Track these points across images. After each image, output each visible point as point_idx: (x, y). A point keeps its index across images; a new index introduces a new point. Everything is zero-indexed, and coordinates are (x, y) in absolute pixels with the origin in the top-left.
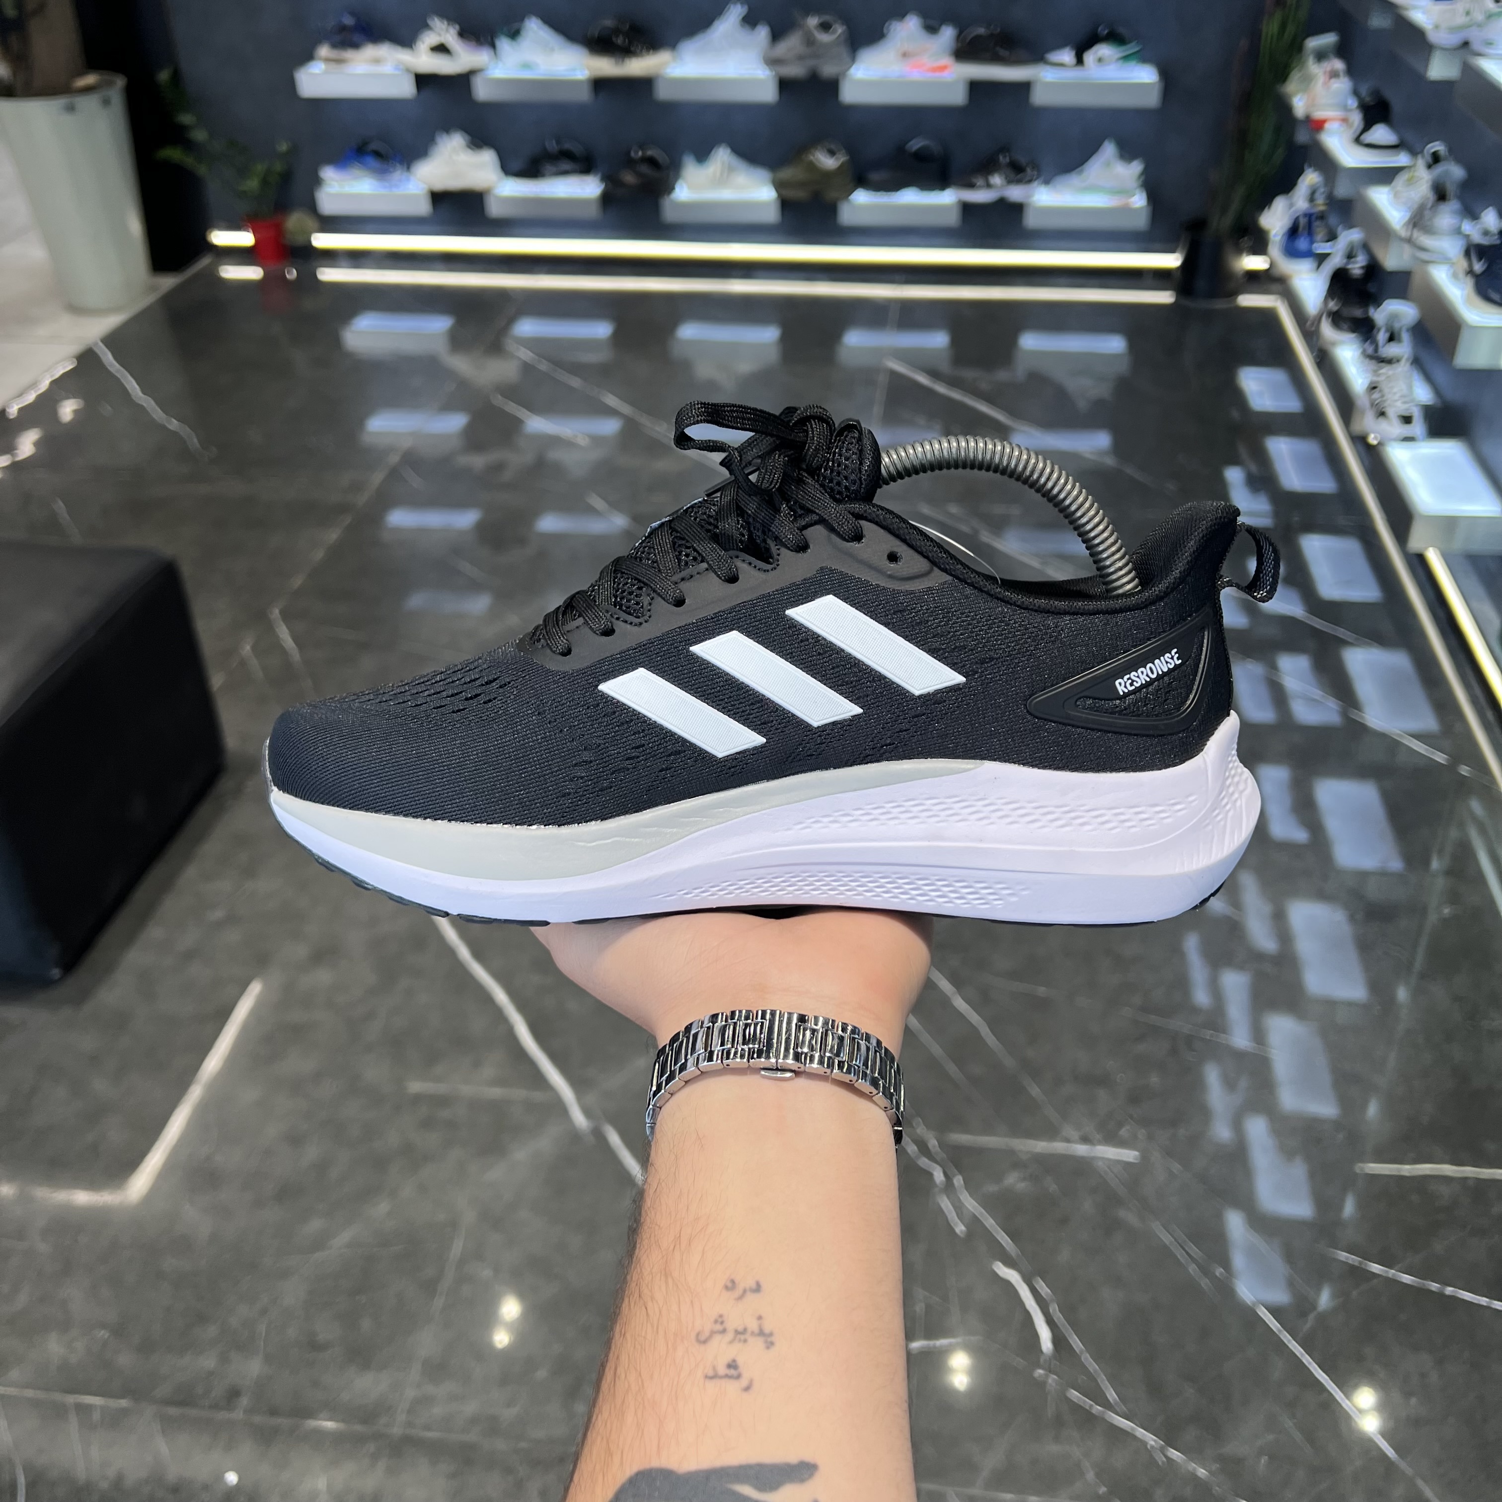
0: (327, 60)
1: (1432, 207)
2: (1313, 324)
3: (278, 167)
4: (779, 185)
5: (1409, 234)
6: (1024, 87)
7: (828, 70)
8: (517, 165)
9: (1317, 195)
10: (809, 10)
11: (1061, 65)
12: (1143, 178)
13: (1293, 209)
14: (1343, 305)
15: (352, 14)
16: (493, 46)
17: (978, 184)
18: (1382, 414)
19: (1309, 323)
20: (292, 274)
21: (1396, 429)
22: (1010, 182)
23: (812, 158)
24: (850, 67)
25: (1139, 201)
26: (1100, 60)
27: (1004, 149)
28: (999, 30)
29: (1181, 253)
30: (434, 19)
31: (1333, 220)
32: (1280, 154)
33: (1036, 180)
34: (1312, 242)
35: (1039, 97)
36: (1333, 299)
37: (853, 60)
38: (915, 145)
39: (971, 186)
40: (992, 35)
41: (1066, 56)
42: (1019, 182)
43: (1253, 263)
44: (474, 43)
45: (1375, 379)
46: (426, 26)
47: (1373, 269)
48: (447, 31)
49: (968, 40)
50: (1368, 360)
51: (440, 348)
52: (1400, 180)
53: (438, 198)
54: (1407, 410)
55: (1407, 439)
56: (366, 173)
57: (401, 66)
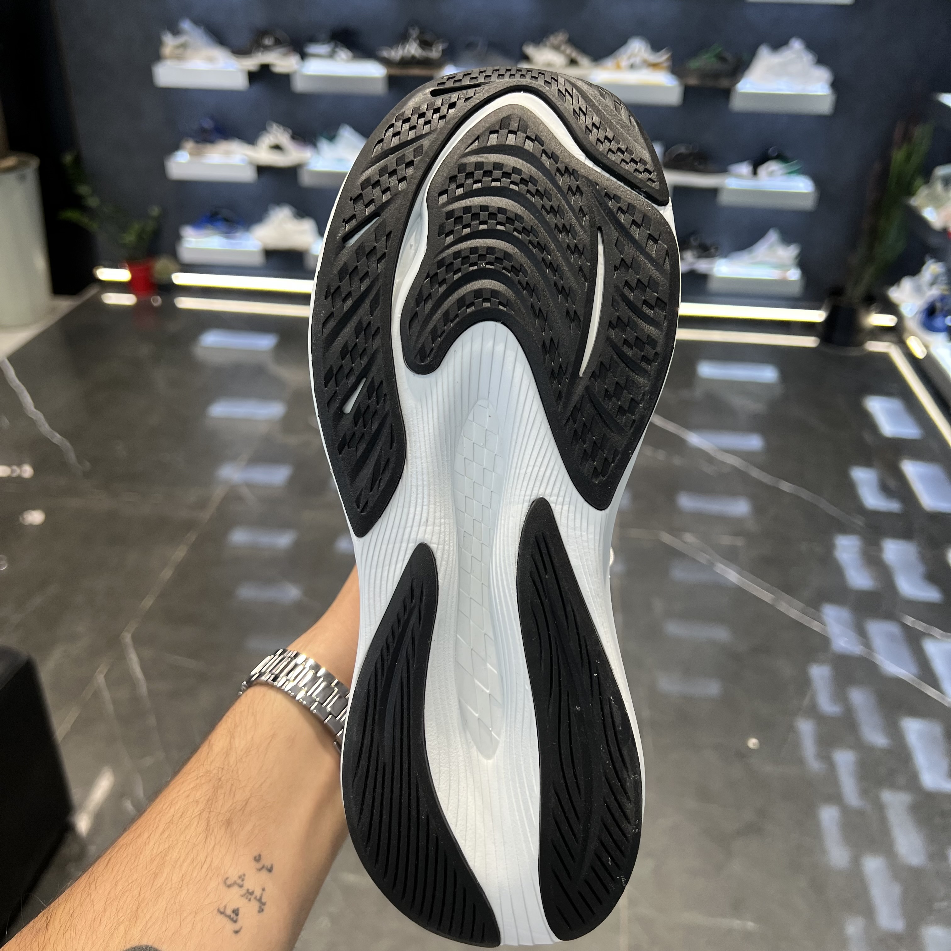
0: (190, 151)
3: (151, 226)
9: (939, 281)
11: (740, 175)
12: (798, 259)
13: (924, 292)
16: (315, 145)
20: (157, 301)
22: (698, 258)
25: (795, 274)
26: (770, 173)
27: (694, 234)
28: (697, 150)
29: (825, 311)
30: (272, 126)
33: (716, 256)
34: (945, 320)
35: (724, 199)
40: (691, 154)
41: (745, 169)
42: (705, 257)
44: (302, 143)
46: (266, 130)
48: (282, 135)
49: (674, 156)
53: (270, 254)
56: (215, 232)
57: (246, 159)
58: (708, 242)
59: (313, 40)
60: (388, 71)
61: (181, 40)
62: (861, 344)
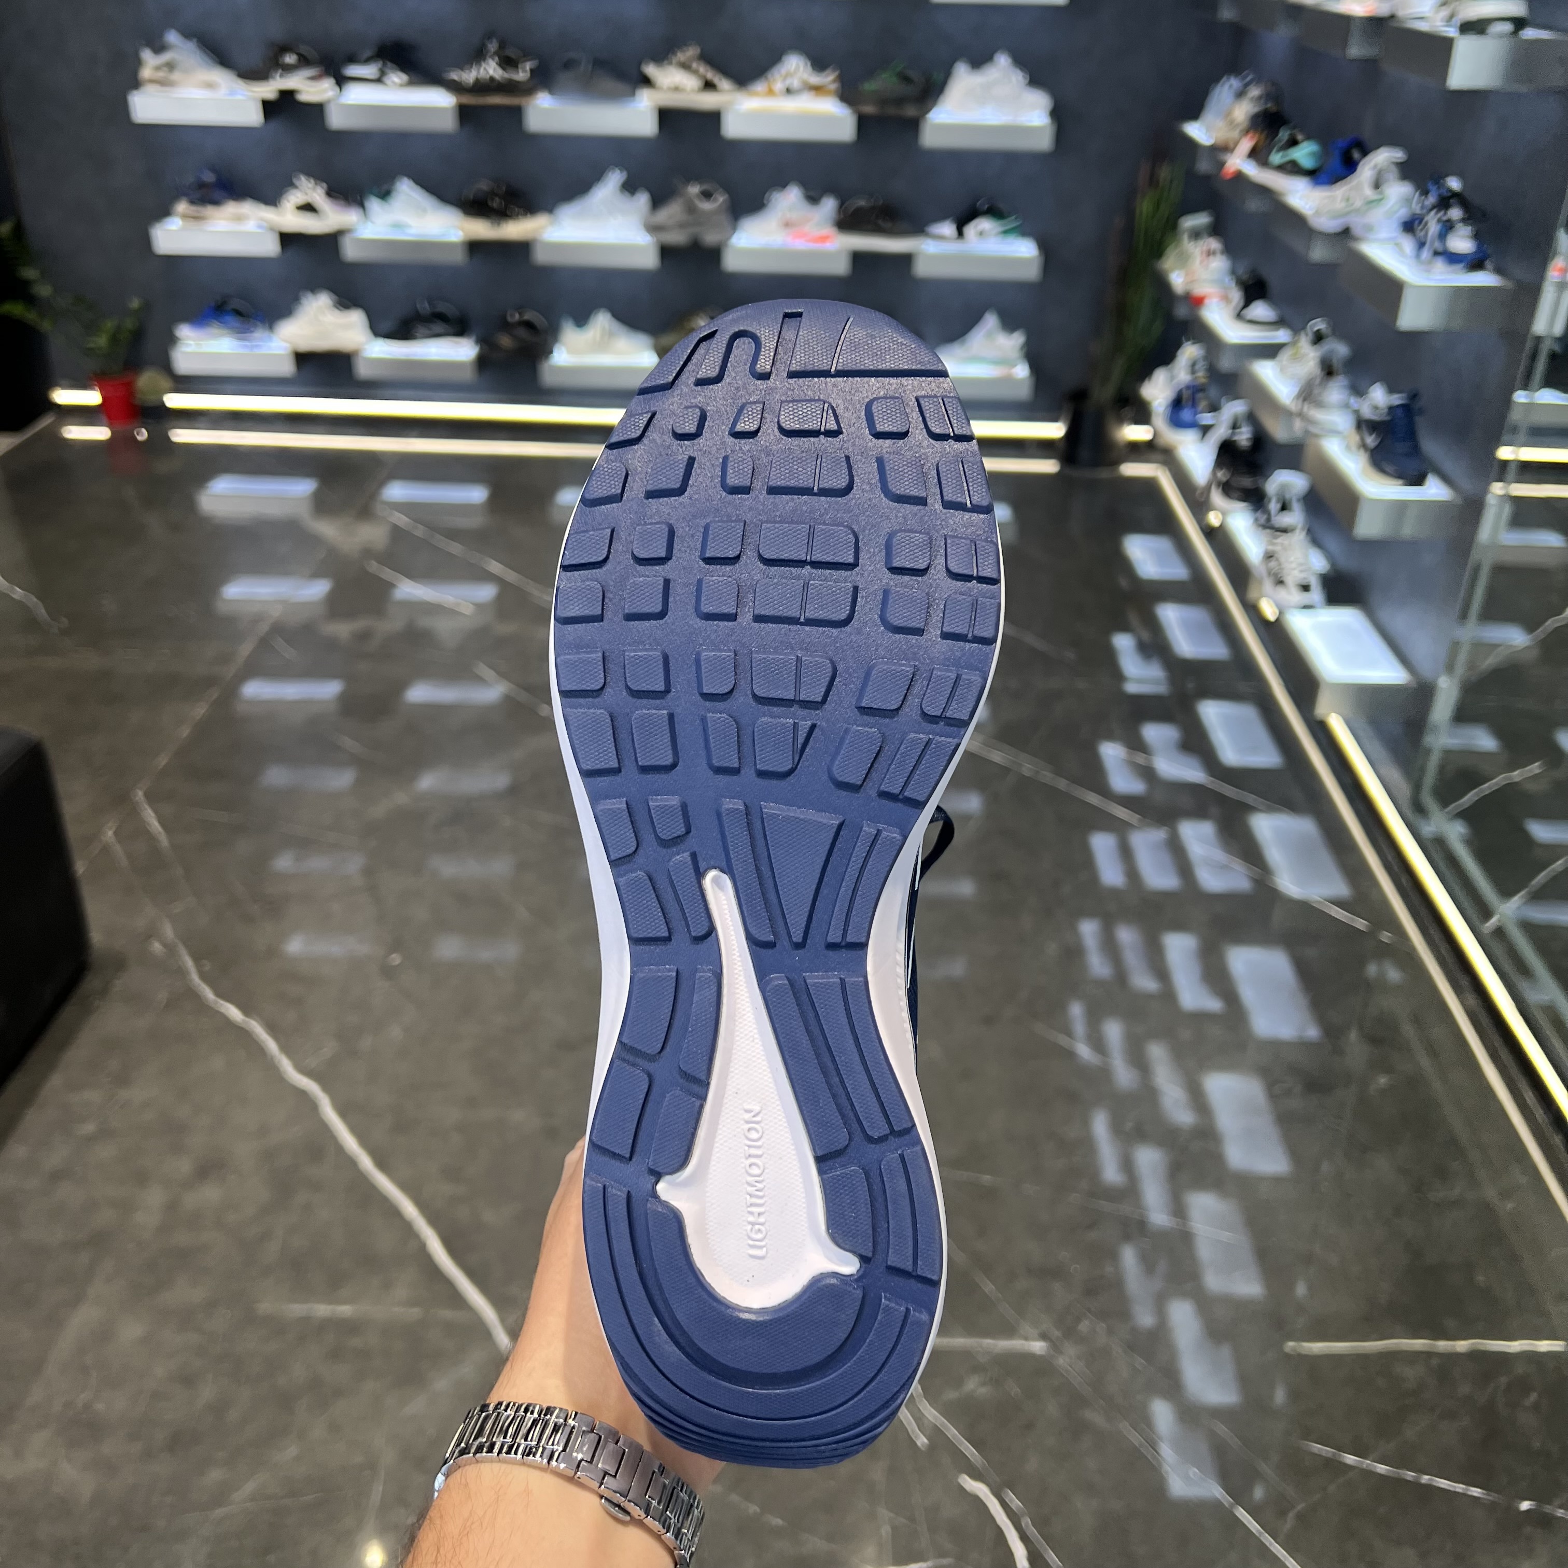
0: (185, 217)
1: (1320, 384)
2: (1202, 493)
3: (129, 324)
4: (660, 351)
5: (1299, 407)
6: (906, 260)
7: (710, 238)
8: (387, 326)
9: (1197, 367)
10: (690, 178)
11: (941, 238)
12: (1024, 350)
13: (1175, 381)
14: (1233, 475)
15: (213, 169)
16: (361, 205)
18: (1280, 582)
19: (1198, 492)
20: (143, 435)
21: (1295, 597)
23: (692, 326)
24: (732, 235)
25: (1022, 371)
26: (981, 234)
28: (881, 203)
29: (1065, 422)
30: (299, 179)
31: (1213, 392)
32: (1158, 328)
34: (1196, 414)
35: (922, 269)
36: (1222, 469)
37: (734, 229)
40: (873, 207)
41: (947, 229)
43: (1135, 433)
44: (342, 202)
45: (1270, 548)
46: (292, 185)
47: (1260, 440)
48: (314, 189)
49: (850, 213)
50: (1260, 528)
51: (303, 512)
52: (1284, 356)
53: (303, 359)
54: (1305, 578)
55: (1306, 607)
56: (225, 331)
57: (265, 224)
59: (352, 59)
60: (458, 100)
61: (166, 57)
62: (1115, 466)
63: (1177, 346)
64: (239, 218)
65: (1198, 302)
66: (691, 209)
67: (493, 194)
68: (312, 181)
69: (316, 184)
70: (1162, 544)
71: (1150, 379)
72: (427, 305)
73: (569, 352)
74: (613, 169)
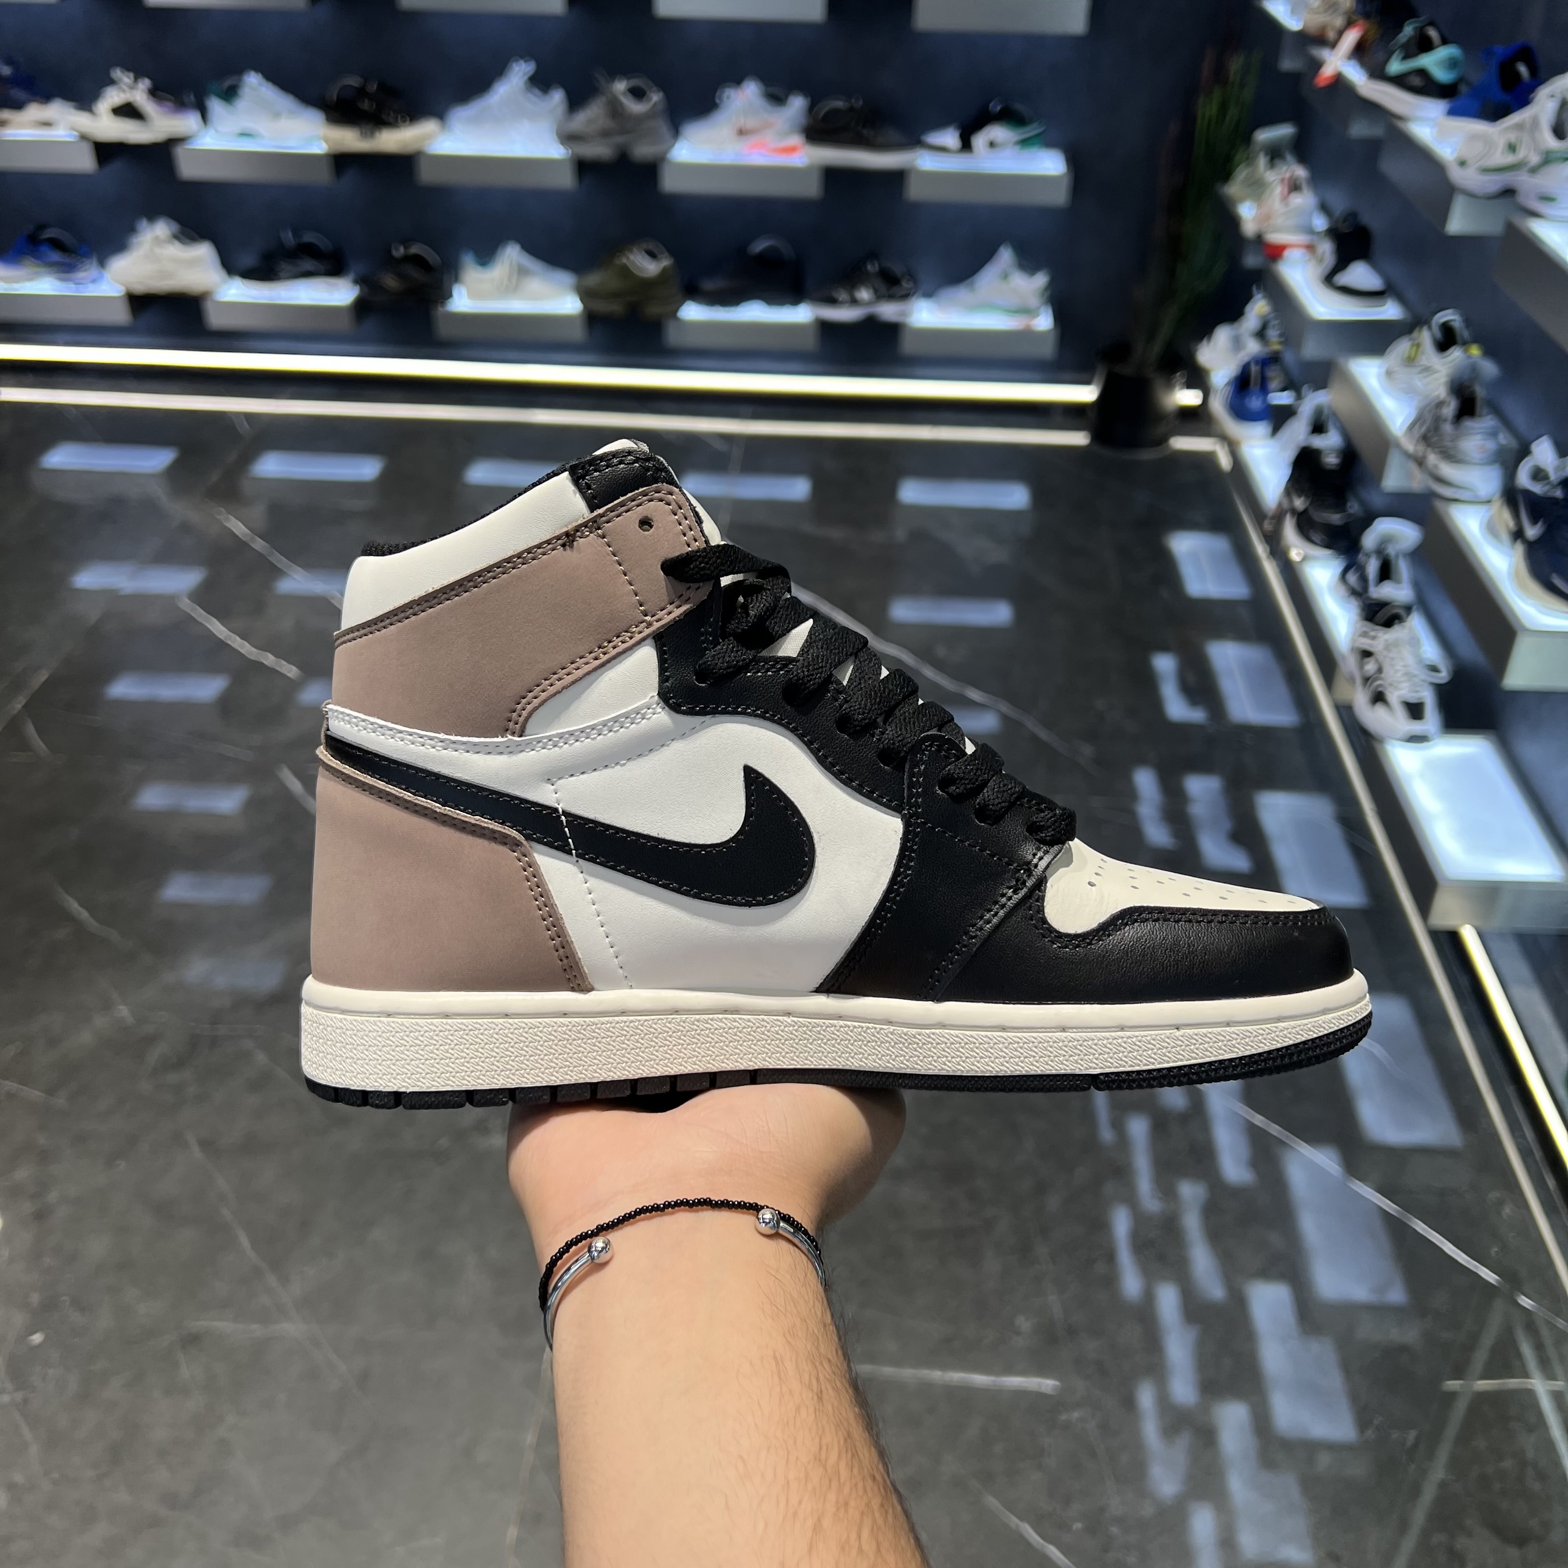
1: (1454, 419)
4: (585, 294)
5: (1416, 448)
6: (897, 178)
7: (643, 151)
8: (249, 260)
9: (1269, 331)
10: (615, 72)
11: (942, 149)
12: (1048, 293)
13: (1241, 349)
14: (1312, 503)
16: (202, 110)
17: (840, 299)
21: (1401, 722)
22: (880, 297)
23: (624, 260)
24: (673, 145)
25: (1044, 322)
26: (992, 144)
27: (872, 255)
28: (862, 103)
29: (1097, 385)
30: (116, 73)
33: (913, 295)
35: (915, 191)
36: (1297, 493)
37: (675, 137)
38: (759, 246)
39: (832, 301)
40: (851, 109)
41: (949, 138)
42: (891, 297)
43: (1187, 397)
44: (173, 105)
46: (112, 82)
47: (1354, 461)
48: (135, 86)
49: (822, 116)
53: (139, 302)
54: (1416, 695)
55: (1417, 739)
56: (43, 270)
57: (76, 133)
58: (897, 269)
62: (1164, 440)
63: (1247, 298)
64: (47, 124)
65: (1276, 252)
66: (615, 110)
67: (361, 92)
68: (131, 75)
69: (136, 79)
70: (1217, 544)
71: (1209, 339)
72: (290, 235)
73: (472, 295)
74: (517, 61)
